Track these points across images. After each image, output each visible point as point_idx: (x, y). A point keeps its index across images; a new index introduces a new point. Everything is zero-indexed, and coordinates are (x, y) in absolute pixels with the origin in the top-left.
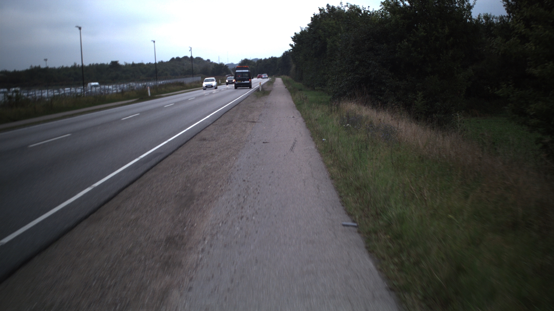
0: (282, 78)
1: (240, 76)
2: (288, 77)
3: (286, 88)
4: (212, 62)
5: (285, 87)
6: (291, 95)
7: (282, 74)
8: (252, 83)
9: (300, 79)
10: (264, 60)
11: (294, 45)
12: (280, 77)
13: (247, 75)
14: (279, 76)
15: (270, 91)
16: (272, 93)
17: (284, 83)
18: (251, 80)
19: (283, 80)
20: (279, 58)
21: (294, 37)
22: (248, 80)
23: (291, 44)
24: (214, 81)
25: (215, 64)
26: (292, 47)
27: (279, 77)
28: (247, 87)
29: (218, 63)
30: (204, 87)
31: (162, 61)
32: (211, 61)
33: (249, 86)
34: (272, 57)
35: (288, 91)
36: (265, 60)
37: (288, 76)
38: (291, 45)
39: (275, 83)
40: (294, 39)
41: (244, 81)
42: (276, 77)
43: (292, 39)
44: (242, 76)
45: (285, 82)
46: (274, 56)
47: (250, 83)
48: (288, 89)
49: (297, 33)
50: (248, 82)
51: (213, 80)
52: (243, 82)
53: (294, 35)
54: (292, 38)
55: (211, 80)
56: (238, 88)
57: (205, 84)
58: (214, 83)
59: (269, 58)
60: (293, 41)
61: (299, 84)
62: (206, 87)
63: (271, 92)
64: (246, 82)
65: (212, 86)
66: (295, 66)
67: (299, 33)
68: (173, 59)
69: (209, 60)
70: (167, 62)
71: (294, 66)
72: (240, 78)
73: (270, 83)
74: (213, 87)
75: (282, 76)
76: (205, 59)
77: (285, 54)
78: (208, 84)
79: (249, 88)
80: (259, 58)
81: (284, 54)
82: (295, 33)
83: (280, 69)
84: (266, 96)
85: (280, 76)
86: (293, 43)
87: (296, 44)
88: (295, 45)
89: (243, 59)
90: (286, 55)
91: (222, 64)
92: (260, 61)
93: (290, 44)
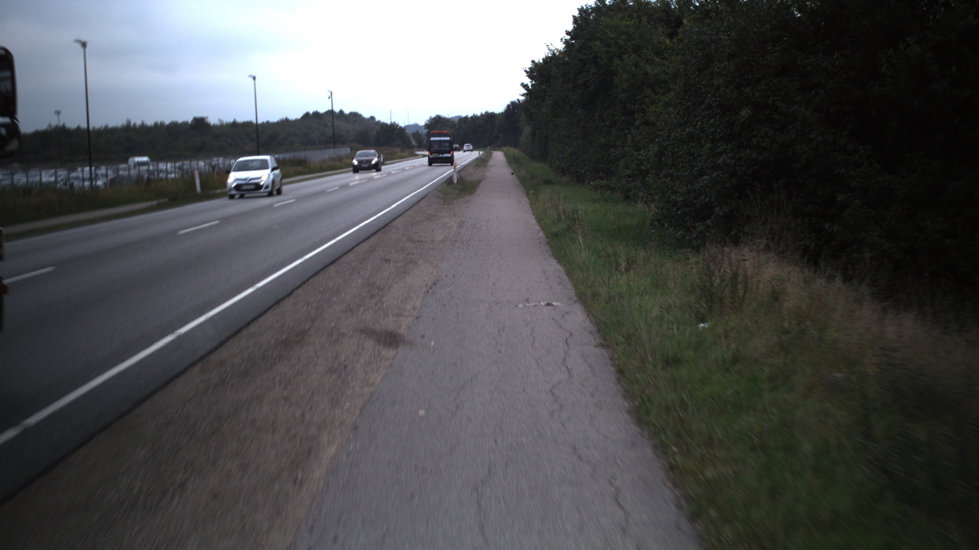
0: (504, 152)
1: (436, 147)
2: (516, 150)
3: (512, 174)
4: (379, 122)
5: (512, 171)
6: (528, 194)
7: (505, 145)
8: (455, 158)
9: (542, 155)
10: (471, 117)
11: (530, 85)
12: (501, 151)
13: (447, 145)
14: (498, 147)
15: (479, 182)
16: (482, 189)
17: (508, 162)
18: (453, 153)
19: (506, 155)
20: (500, 114)
21: (529, 69)
22: (449, 152)
23: (525, 83)
24: (267, 168)
25: (383, 126)
26: (526, 89)
27: (498, 151)
28: (448, 162)
29: (389, 123)
30: (231, 190)
31: (286, 119)
32: (377, 119)
33: (451, 161)
34: (486, 112)
35: (518, 182)
36: (474, 118)
37: (515, 147)
38: (525, 86)
39: (490, 163)
40: (531, 73)
41: (443, 154)
42: (494, 150)
43: (525, 74)
44: (440, 146)
45: (512, 161)
46: (490, 111)
47: (452, 157)
48: (519, 178)
49: (537, 61)
50: (449, 155)
51: (263, 165)
52: (441, 156)
53: (530, 65)
54: (526, 71)
55: (258, 164)
56: (433, 165)
57: (234, 178)
58: (264, 176)
59: (482, 115)
60: (527, 78)
61: (542, 167)
62: (238, 187)
63: (481, 185)
64: (445, 155)
65: (258, 187)
66: (529, 130)
67: (541, 61)
68: (307, 115)
69: (372, 118)
70: (296, 121)
71: (527, 130)
72: (437, 149)
73: (480, 163)
74: (262, 190)
75: (506, 149)
76: (366, 115)
77: (511, 107)
78: (245, 177)
79: (450, 164)
80: (464, 115)
81: (508, 106)
82: (533, 62)
83: (500, 135)
84: (467, 198)
85: (500, 147)
86: (528, 81)
87: (533, 82)
88: (532, 85)
89: (433, 116)
90: (513, 107)
91: (395, 125)
92: (463, 120)
93: (523, 83)
